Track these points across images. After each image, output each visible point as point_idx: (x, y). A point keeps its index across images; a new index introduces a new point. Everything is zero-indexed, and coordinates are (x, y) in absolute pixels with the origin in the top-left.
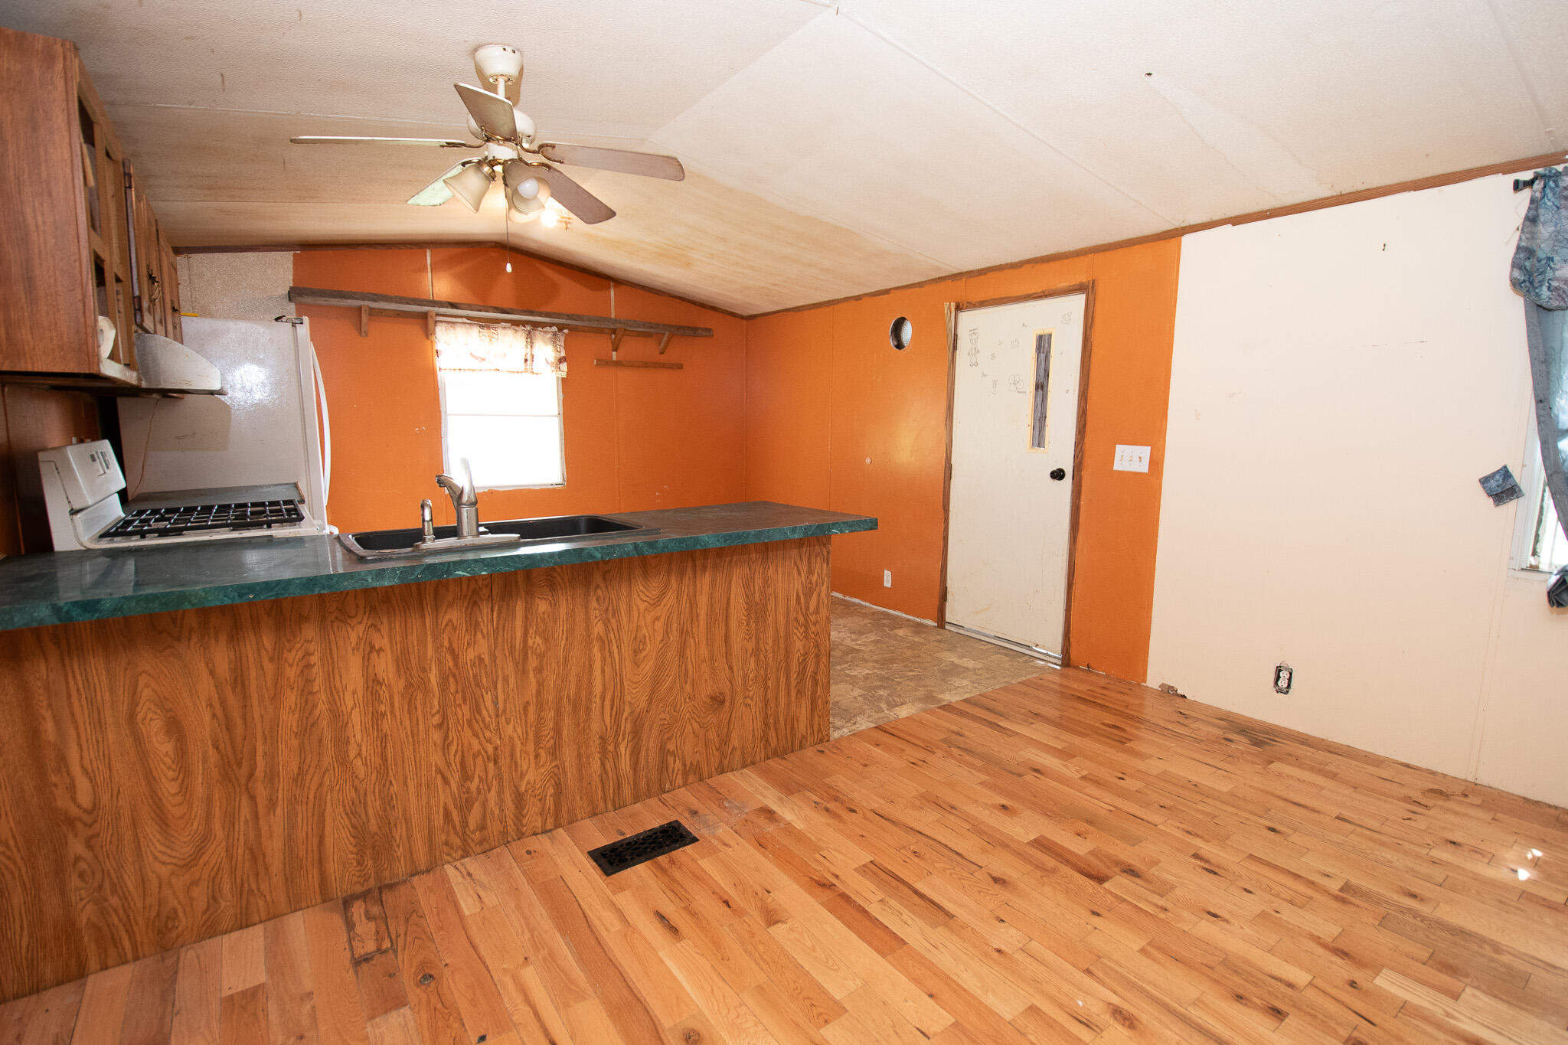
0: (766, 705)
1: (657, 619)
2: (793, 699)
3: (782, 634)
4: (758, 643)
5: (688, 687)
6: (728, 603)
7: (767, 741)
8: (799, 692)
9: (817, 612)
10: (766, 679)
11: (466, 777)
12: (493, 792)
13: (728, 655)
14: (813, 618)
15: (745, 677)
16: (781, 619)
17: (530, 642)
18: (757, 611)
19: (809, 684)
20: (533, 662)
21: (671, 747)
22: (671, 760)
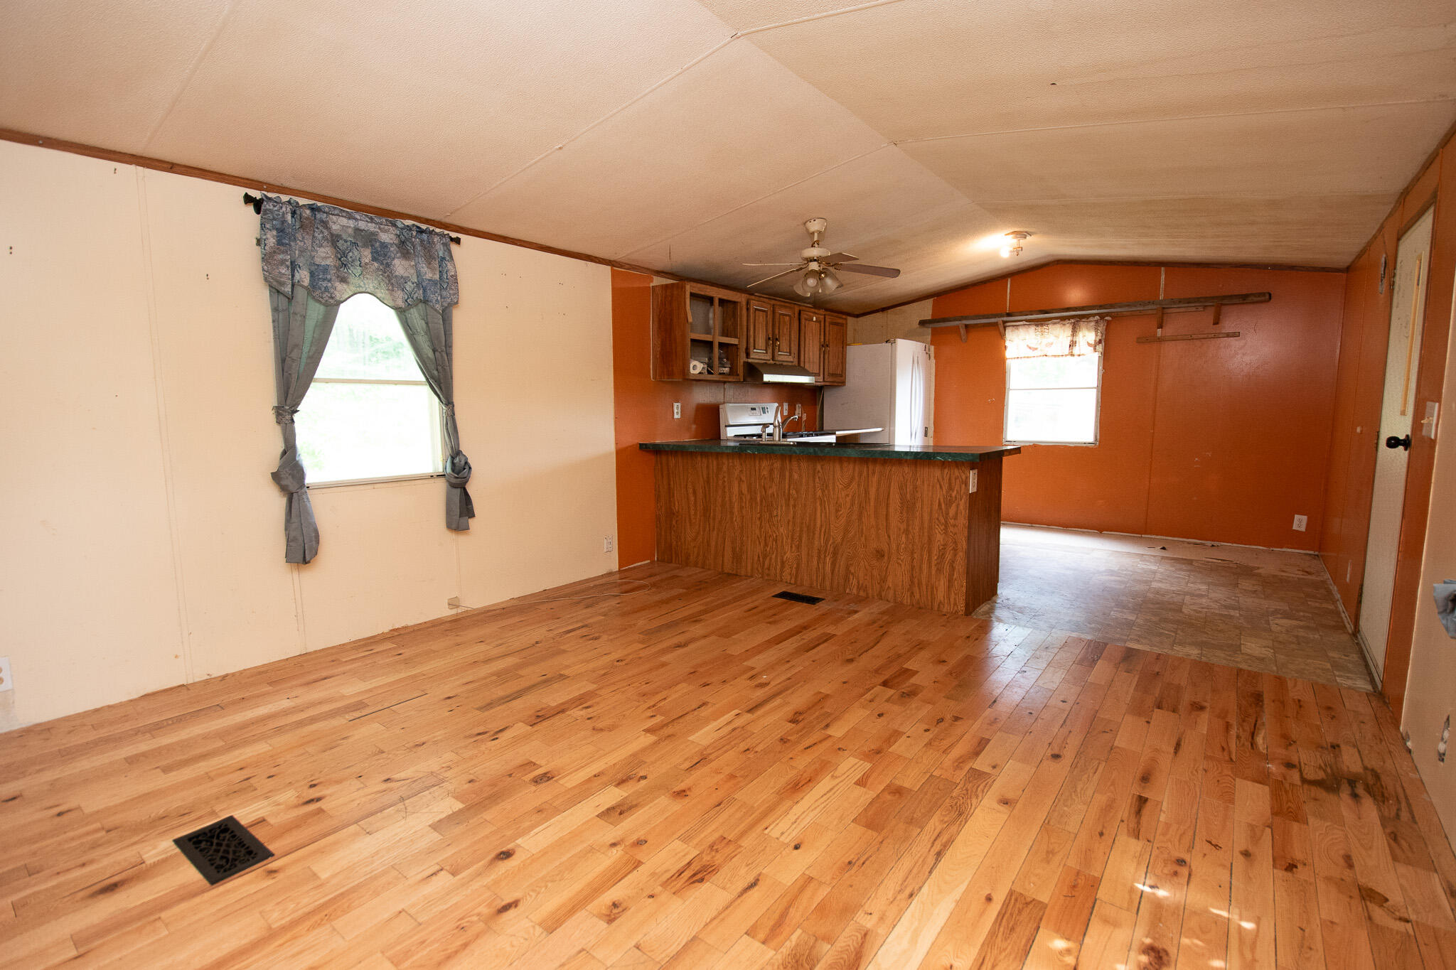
0: (912, 570)
1: (847, 495)
2: (934, 572)
3: (926, 525)
4: (908, 525)
5: (863, 539)
6: (889, 496)
7: (912, 593)
8: (939, 570)
9: (955, 518)
10: (912, 553)
11: (766, 545)
12: (774, 555)
13: (888, 527)
14: (952, 521)
15: (898, 546)
16: (926, 517)
17: (791, 491)
18: (908, 506)
19: (947, 567)
20: (792, 502)
21: (852, 569)
22: (851, 577)
